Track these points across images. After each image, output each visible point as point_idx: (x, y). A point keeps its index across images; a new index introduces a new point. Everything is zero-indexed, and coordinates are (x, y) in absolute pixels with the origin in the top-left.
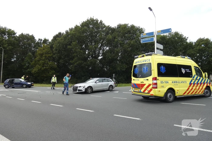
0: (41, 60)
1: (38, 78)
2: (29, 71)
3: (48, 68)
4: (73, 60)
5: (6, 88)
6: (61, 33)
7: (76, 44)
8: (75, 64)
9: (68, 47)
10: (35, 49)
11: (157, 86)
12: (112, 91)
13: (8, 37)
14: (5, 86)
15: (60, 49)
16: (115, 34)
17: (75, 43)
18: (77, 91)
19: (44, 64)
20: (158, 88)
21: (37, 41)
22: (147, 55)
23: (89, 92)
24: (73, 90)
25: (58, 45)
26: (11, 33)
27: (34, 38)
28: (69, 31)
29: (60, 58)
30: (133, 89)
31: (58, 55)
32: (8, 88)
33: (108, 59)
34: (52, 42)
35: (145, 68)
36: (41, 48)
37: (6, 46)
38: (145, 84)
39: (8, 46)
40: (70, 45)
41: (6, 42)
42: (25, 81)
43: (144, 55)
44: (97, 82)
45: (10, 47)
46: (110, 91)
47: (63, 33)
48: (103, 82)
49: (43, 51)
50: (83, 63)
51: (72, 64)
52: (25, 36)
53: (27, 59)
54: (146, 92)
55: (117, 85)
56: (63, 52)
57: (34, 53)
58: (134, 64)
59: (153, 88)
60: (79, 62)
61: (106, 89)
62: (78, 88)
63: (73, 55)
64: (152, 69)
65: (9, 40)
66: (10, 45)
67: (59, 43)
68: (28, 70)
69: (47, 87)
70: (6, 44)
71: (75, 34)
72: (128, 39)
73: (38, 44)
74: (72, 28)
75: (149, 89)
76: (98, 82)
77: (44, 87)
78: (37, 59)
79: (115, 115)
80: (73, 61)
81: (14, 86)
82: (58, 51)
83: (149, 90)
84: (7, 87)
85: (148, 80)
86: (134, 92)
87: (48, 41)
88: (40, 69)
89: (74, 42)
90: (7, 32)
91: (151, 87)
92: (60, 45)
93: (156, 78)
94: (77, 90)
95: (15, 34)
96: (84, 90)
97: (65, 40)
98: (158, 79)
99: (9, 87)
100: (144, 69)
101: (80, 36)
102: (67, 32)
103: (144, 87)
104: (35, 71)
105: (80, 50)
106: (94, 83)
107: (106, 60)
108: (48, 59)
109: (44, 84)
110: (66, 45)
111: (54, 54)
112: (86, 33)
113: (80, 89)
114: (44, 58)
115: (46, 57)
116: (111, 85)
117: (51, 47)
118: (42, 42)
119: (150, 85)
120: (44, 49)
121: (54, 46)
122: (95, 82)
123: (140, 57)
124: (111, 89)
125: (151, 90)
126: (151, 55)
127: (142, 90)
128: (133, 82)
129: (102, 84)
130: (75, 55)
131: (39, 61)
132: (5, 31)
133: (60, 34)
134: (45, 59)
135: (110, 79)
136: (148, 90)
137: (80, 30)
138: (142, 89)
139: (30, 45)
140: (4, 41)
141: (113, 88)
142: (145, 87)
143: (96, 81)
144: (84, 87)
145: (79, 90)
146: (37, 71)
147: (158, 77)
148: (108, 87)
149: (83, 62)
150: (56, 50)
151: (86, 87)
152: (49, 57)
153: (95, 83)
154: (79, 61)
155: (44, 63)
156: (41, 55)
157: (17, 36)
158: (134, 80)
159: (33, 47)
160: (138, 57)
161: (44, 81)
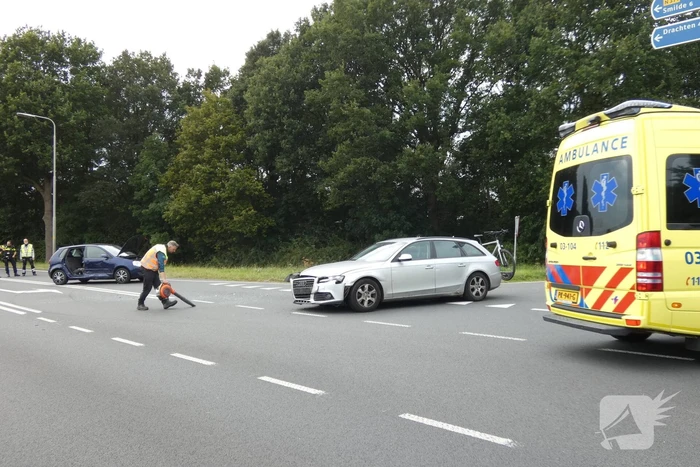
0: (199, 162)
1: (190, 239)
2: (153, 213)
3: (229, 198)
4: (331, 156)
5: (58, 283)
6: (278, 34)
7: (339, 80)
8: (341, 174)
9: (309, 95)
10: (173, 117)
11: (661, 278)
12: (485, 298)
13: (72, 72)
14: (52, 274)
15: (273, 109)
16: (534, 12)
17: (334, 75)
18: (312, 300)
19: (209, 180)
20: (665, 287)
21: (181, 81)
22: (613, 116)
23: (366, 304)
24: (297, 296)
25: (266, 88)
26: (83, 55)
27: (169, 68)
28: (312, 22)
29: (274, 150)
30: (553, 289)
31: (268, 134)
32: (65, 282)
33: (496, 141)
34: (242, 80)
35: (603, 183)
36: (195, 109)
37: (64, 110)
38: (601, 269)
39: (73, 110)
40: (315, 85)
41: (67, 94)
42: (124, 254)
43: (601, 114)
44: (403, 257)
45: (82, 114)
46: (475, 300)
47: (287, 35)
48: (434, 256)
49: (203, 123)
50: (376, 166)
51: (325, 175)
52: (136, 61)
53: (145, 158)
54: (609, 306)
55: (509, 270)
56: (284, 120)
57: (170, 132)
58: (558, 167)
59: (640, 287)
60: (356, 163)
61: (451, 293)
62: (316, 287)
63: (331, 132)
64: (634, 191)
65: (77, 87)
66: (79, 108)
67: (267, 79)
68: (152, 206)
69: (211, 278)
70: (65, 101)
71: (335, 30)
72: (600, 35)
73: (187, 94)
74: (325, 6)
75: (620, 293)
76: (409, 256)
77: (201, 277)
78: (182, 157)
79: (407, 416)
80: (331, 161)
81: (86, 276)
82: (266, 119)
83: (620, 299)
84: (59, 278)
85: (613, 245)
86: (558, 305)
87: (228, 73)
88: (197, 202)
89: (333, 68)
90: (69, 52)
91: (630, 281)
92: (271, 91)
93: (657, 234)
94: (307, 295)
95: (98, 59)
96: (338, 297)
97: (293, 66)
98: (668, 243)
99: (67, 279)
100: (599, 188)
101: (359, 42)
102: (303, 28)
103: (596, 284)
104: (174, 210)
105: (362, 105)
106: (389, 265)
107: (487, 148)
108: (227, 156)
109: (215, 265)
110: (301, 87)
111: (250, 132)
112: (388, 20)
113: (323, 288)
114: (208, 152)
115: (215, 146)
116: (479, 274)
117: (239, 102)
118: (202, 80)
119: (623, 273)
120: (207, 115)
121: (246, 96)
122: (396, 259)
123: (585, 129)
124: (476, 289)
125: (629, 299)
126: (634, 115)
127: (590, 301)
128: (551, 255)
129: (429, 267)
130: (339, 129)
131: (188, 166)
132: (61, 48)
133: (274, 37)
134: (213, 156)
135: (475, 243)
136: (616, 300)
137: (360, 12)
138: (588, 291)
139: (155, 99)
140: (59, 90)
141: (489, 288)
142: (603, 281)
143: (399, 255)
144: (338, 282)
145: (319, 296)
146: (183, 211)
147: (669, 227)
148: (462, 282)
149: (373, 161)
150: (257, 113)
151: (349, 281)
152: (229, 145)
153: (396, 264)
154: (359, 160)
155: (211, 173)
156: (199, 139)
157: (104, 67)
158: (554, 246)
159: (167, 107)
160: (573, 130)
161: (212, 251)
